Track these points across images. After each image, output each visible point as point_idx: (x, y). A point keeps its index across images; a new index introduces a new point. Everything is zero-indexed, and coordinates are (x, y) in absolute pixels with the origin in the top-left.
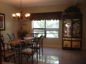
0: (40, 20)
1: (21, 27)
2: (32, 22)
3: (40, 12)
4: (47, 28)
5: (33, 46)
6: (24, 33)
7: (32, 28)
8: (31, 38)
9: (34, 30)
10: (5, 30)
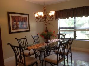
0: (68, 18)
1: (47, 27)
2: (58, 20)
3: (68, 8)
4: (76, 26)
5: (59, 51)
6: (48, 36)
7: (58, 28)
8: (57, 40)
9: (60, 30)
10: (29, 31)
